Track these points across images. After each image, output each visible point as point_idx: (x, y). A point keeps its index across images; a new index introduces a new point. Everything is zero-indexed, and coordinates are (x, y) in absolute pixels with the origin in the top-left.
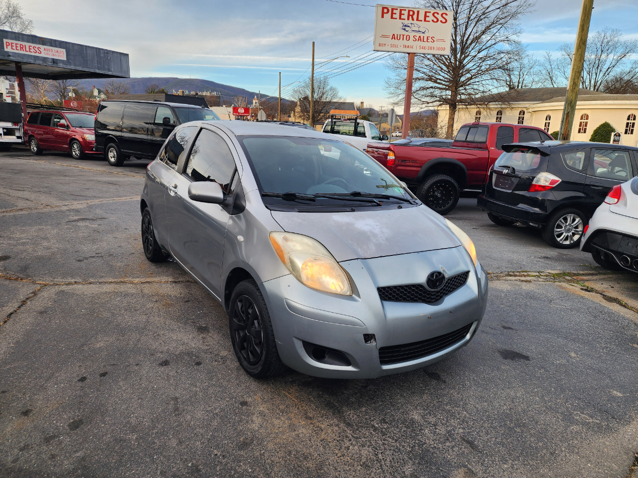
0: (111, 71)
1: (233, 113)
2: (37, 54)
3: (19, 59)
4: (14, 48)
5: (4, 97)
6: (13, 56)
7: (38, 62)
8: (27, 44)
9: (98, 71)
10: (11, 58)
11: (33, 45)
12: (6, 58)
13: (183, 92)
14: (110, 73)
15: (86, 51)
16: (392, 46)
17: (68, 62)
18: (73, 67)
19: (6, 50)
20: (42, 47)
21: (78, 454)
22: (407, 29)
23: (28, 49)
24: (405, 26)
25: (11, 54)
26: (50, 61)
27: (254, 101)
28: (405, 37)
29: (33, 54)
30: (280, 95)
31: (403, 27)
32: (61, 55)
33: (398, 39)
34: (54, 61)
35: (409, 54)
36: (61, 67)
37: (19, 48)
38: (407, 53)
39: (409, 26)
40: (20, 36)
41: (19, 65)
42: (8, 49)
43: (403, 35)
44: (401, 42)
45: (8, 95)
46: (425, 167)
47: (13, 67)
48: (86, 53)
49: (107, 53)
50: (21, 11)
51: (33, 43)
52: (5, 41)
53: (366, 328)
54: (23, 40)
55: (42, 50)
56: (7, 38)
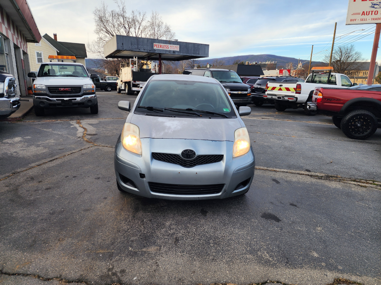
0: (200, 54)
1: (279, 73)
2: (167, 49)
3: (160, 52)
4: (158, 47)
5: (152, 70)
6: (157, 51)
7: (167, 53)
8: (163, 45)
9: (193, 55)
10: (156, 52)
11: (165, 45)
12: (154, 52)
13: (248, 63)
14: (199, 55)
15: (189, 45)
16: (362, 20)
17: (180, 51)
18: (182, 54)
19: (154, 48)
20: (169, 45)
21: (38, 197)
22: (376, 6)
23: (163, 47)
24: (374, 4)
25: (156, 50)
26: (172, 52)
27: (299, 65)
28: (373, 13)
29: (165, 49)
30: (311, 60)
31: (373, 6)
32: (176, 48)
33: (368, 14)
34: (174, 52)
35: (377, 24)
36: (177, 55)
37: (159, 47)
38: (376, 24)
39: (377, 5)
40: (161, 41)
41: (160, 55)
42: (155, 48)
43: (372, 11)
44: (370, 17)
45: (154, 69)
46: (347, 104)
47: (158, 56)
48: (189, 46)
49: (199, 45)
50: (171, 29)
51: (165, 44)
52: (154, 44)
53: (141, 170)
54: (162, 43)
55: (169, 47)
56: (155, 43)
